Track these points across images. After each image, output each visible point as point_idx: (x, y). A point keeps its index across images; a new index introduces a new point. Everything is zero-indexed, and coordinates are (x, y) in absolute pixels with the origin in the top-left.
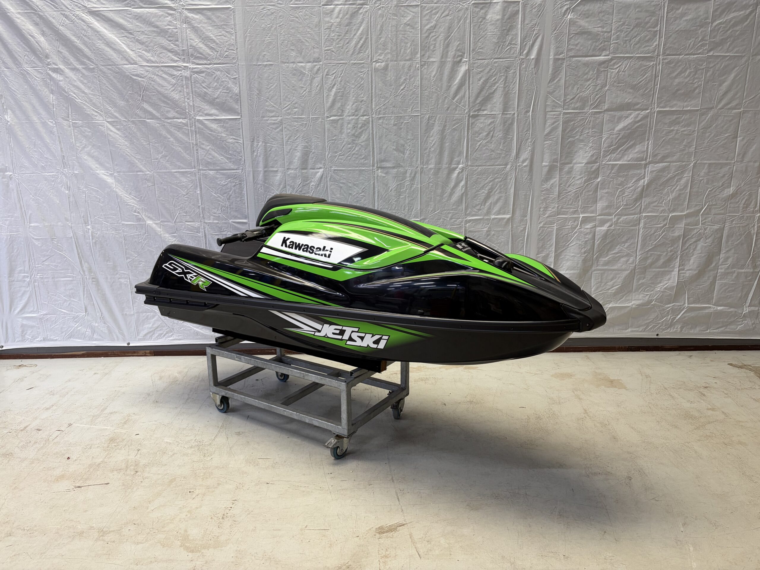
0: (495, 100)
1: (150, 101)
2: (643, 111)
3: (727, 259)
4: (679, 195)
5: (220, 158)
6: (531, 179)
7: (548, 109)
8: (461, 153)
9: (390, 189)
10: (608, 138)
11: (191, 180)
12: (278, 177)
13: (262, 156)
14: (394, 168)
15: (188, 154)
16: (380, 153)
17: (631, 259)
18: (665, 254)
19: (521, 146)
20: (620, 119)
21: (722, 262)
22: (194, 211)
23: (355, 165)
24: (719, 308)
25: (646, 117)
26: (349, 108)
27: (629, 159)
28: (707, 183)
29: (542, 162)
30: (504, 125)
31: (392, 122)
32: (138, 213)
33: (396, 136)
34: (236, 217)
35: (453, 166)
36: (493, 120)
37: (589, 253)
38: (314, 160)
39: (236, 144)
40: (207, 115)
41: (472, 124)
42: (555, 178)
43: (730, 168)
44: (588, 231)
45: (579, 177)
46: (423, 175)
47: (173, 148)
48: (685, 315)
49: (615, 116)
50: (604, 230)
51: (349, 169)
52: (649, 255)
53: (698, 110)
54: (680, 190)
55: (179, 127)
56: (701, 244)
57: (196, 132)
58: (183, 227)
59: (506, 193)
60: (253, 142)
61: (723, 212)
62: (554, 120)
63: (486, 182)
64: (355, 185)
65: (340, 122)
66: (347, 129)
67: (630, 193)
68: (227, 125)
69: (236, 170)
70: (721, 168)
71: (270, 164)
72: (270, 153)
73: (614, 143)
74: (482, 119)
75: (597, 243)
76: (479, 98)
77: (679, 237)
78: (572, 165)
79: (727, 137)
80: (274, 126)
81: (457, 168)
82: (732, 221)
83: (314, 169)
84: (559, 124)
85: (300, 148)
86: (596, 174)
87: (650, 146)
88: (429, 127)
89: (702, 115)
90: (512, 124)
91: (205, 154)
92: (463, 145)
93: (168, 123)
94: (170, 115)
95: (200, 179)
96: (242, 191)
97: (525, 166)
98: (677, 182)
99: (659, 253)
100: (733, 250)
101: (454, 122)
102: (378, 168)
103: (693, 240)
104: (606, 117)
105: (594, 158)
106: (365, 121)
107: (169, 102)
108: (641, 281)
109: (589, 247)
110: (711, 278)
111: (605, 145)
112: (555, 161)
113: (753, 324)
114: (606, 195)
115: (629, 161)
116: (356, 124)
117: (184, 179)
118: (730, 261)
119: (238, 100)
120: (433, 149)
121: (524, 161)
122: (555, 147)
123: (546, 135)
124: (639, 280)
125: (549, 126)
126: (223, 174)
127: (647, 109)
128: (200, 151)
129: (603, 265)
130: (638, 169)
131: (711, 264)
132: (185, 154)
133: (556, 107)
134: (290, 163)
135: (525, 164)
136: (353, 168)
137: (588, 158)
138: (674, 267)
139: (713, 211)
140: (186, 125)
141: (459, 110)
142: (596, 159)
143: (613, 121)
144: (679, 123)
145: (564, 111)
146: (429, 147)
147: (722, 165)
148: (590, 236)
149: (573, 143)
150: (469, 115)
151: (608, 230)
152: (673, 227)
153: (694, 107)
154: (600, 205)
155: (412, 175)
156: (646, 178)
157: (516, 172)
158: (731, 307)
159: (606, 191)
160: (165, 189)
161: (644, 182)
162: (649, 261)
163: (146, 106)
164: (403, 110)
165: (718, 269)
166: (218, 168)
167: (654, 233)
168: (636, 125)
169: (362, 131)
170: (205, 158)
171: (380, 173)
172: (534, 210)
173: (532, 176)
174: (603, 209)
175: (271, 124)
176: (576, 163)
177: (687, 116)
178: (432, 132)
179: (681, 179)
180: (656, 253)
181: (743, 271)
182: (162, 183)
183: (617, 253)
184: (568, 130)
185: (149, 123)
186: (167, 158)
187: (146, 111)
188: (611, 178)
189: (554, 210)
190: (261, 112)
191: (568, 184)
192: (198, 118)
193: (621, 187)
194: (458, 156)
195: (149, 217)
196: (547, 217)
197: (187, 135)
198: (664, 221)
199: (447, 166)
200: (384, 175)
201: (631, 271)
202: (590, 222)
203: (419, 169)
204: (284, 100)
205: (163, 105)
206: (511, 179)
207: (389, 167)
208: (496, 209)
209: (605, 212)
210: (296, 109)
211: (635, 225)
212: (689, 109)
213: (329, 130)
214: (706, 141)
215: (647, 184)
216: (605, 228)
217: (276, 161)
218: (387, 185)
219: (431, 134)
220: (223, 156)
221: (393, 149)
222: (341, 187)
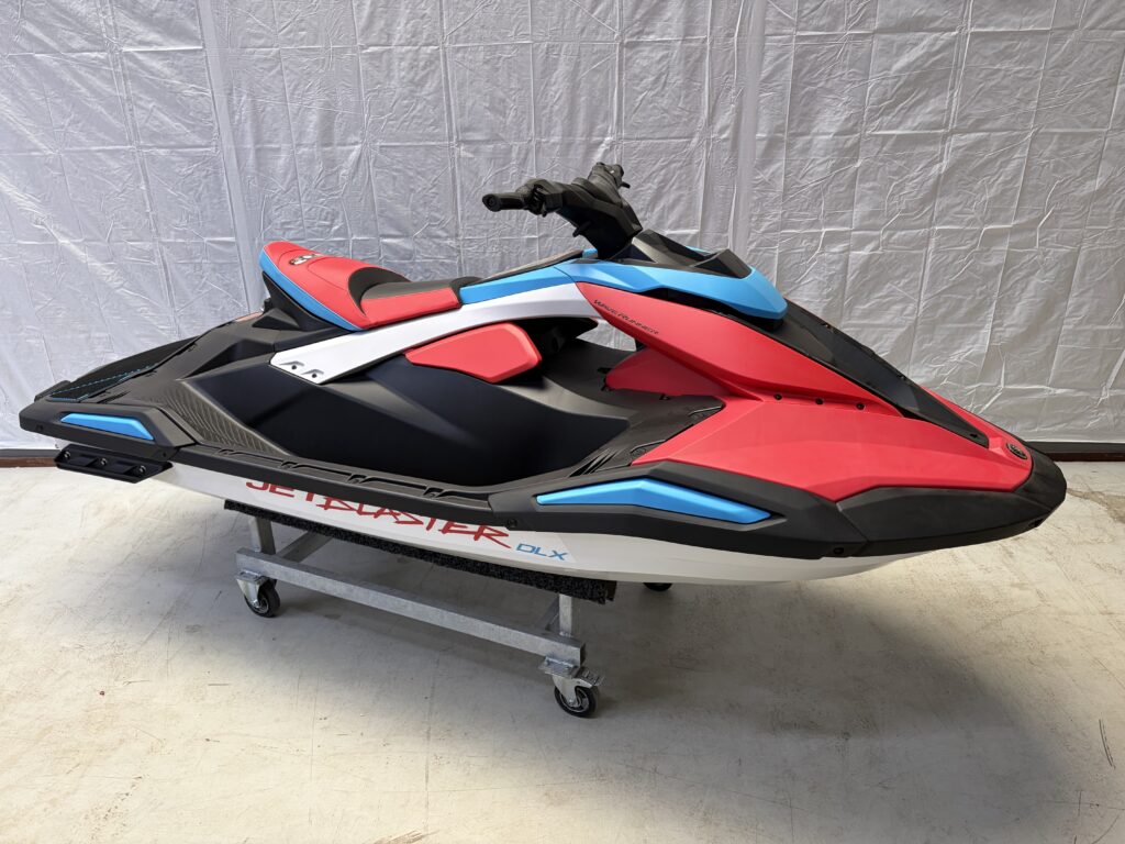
0: (669, 14)
1: (37, 18)
2: (946, 31)
3: (1079, 307)
4: (1003, 192)
5: (174, 124)
6: (735, 163)
7: (769, 30)
8: (607, 116)
9: (484, 180)
10: (878, 85)
11: (127, 167)
12: (282, 160)
13: (249, 123)
14: (487, 142)
15: (115, 117)
16: (461, 116)
17: (911, 307)
18: (969, 298)
19: (716, 101)
20: (902, 48)
21: (1071, 312)
22: (140, 223)
23: (418, 137)
24: (1059, 391)
25: (950, 44)
26: (401, 29)
27: (916, 124)
28: (1055, 171)
29: (756, 133)
30: (685, 64)
31: (481, 56)
32: (42, 224)
33: (489, 84)
34: (214, 233)
35: (595, 139)
36: (665, 52)
37: (836, 297)
38: (343, 128)
39: (200, 98)
40: (142, 43)
41: (628, 59)
42: (779, 161)
43: (1098, 142)
44: (836, 257)
45: (822, 160)
46: (541, 155)
47: (88, 108)
48: (999, 402)
49: (893, 42)
50: (863, 256)
51: (409, 144)
52: (941, 300)
53: (1047, 32)
54: (1006, 183)
55: (94, 67)
56: (1035, 281)
57: (124, 75)
58: (124, 249)
59: (690, 189)
60: (230, 94)
61: (1077, 222)
62: (780, 52)
63: (654, 169)
64: (418, 173)
65: (385, 57)
66: (400, 70)
67: (914, 188)
68: (181, 63)
69: (206, 147)
70: (1082, 143)
71: (266, 137)
72: (264, 117)
73: (889, 95)
74: (646, 51)
75: (850, 279)
76: (640, 10)
77: (997, 268)
78: (809, 137)
79: (1098, 84)
80: (266, 66)
81: (601, 142)
82: (1095, 239)
83: (344, 145)
84: (788, 58)
85: (316, 106)
86: (853, 152)
87: (954, 101)
88: (549, 67)
89: (1055, 40)
90: (700, 59)
91: (146, 117)
92: (612, 101)
93: (73, 59)
94: (75, 45)
95: (142, 165)
96: (221, 185)
97: (725, 140)
98: (1001, 167)
99: (960, 297)
100: (1092, 291)
101: (594, 57)
102: (459, 142)
103: (1022, 273)
104: (877, 44)
105: (850, 124)
106: (431, 54)
107: (70, 20)
108: (925, 346)
109: (835, 286)
110: (1049, 340)
111: (873, 99)
112: (779, 129)
113: (1114, 419)
114: (870, 192)
115: (915, 129)
116: (415, 60)
117: (113, 164)
118: (1085, 309)
119: (195, 15)
120: (556, 107)
121: (722, 131)
122: (780, 104)
123: (764, 81)
124: (922, 343)
125: (770, 63)
126: (182, 155)
127: (953, 30)
128: (137, 112)
129: (859, 317)
130: (931, 144)
131: (1052, 315)
132: (110, 117)
133: (783, 25)
134: (302, 134)
135: (724, 136)
136: (416, 144)
137: (838, 124)
138: (984, 321)
139: (1062, 222)
140: (105, 62)
141: (603, 35)
142: (855, 125)
143: (888, 53)
144: (1010, 56)
145: (799, 33)
146: (550, 104)
147: (1086, 137)
148: (838, 267)
149: (812, 95)
150: (621, 43)
151: (871, 257)
152: (988, 250)
153: (1041, 24)
154: (858, 212)
155: (522, 156)
156: (945, 162)
157: (708, 148)
158: (1080, 390)
159: (871, 184)
160: (83, 183)
161: (940, 169)
162: (942, 310)
163: (31, 28)
164: (499, 34)
165: (1063, 324)
166: (172, 143)
167: (954, 261)
168: (930, 62)
169: (428, 74)
170: (147, 125)
171: (463, 151)
172: (740, 220)
173: (737, 157)
174: (863, 218)
175: (258, 60)
176: (817, 134)
177: (1027, 44)
178: (555, 75)
179: (1008, 162)
180: (954, 296)
181: (1107, 327)
182: (76, 172)
183: (886, 296)
184: (805, 70)
185: (40, 60)
186: (80, 125)
187: (31, 38)
188: (882, 160)
189: (776, 219)
190: (240, 38)
191: (802, 172)
192: (125, 49)
193: (896, 178)
194: (603, 121)
195: (62, 232)
196: (764, 232)
197: (110, 82)
198: (972, 239)
199: (583, 139)
200: (471, 156)
201: (910, 328)
202: (840, 242)
203: (533, 143)
204: (280, 14)
205: (59, 25)
206: (699, 163)
207: (479, 141)
208: (673, 217)
209: (866, 223)
210: (304, 33)
211: (921, 248)
212: (1030, 29)
213: (366, 72)
214: (1058, 91)
215: (946, 172)
216: (865, 252)
217: (275, 130)
218: (477, 173)
219: (553, 80)
220: (180, 121)
221: (486, 108)
222: (394, 178)
